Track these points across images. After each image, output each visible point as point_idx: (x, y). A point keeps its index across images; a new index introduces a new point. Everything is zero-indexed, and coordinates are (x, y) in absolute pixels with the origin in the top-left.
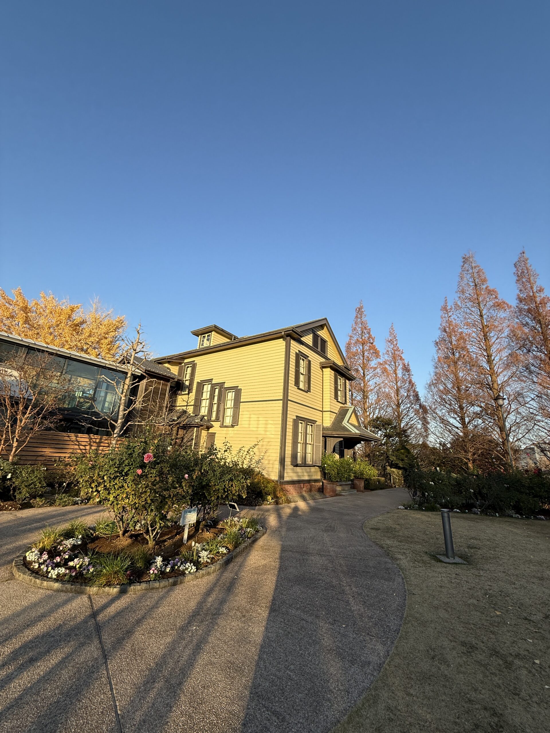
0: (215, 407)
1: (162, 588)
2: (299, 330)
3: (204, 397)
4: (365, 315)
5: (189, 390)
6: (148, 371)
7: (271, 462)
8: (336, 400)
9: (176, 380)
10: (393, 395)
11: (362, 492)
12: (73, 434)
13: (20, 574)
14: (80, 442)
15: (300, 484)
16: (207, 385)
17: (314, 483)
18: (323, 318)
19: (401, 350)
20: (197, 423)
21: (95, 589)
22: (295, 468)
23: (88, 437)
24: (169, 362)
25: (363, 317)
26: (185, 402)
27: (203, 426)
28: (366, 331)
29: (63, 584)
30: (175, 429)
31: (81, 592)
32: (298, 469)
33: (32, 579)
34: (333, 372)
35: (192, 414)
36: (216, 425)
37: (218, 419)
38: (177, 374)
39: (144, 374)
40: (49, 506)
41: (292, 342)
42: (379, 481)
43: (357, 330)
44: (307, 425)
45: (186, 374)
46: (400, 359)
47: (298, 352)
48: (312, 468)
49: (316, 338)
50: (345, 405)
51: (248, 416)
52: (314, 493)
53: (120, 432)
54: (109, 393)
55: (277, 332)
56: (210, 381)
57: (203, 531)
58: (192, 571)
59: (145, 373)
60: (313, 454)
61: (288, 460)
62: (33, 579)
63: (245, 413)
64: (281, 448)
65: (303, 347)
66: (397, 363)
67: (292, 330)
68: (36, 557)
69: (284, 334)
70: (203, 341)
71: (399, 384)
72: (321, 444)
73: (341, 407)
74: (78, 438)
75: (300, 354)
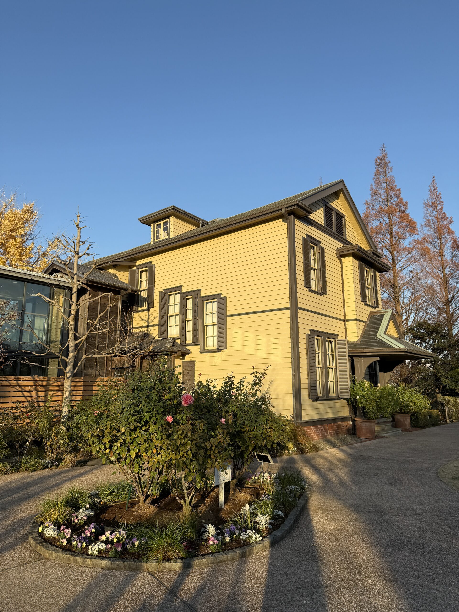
0: (190, 326)
1: (231, 561)
2: (306, 203)
3: (172, 312)
4: (391, 169)
5: (148, 304)
6: (91, 281)
7: (281, 396)
8: (363, 303)
9: (130, 291)
10: (438, 289)
11: (409, 431)
12: (12, 377)
13: (50, 552)
14: (23, 387)
15: (322, 424)
16: (174, 296)
17: (342, 422)
18: (338, 180)
19: (449, 219)
20: (169, 349)
21: (153, 565)
22: (315, 402)
23: (32, 379)
24: (114, 267)
25: (387, 172)
26: (144, 321)
27: (176, 353)
28: (393, 194)
29: (112, 561)
30: (138, 361)
31: (138, 570)
32: (319, 404)
33: (69, 557)
34: (357, 262)
35: (157, 338)
36: (195, 350)
37: (196, 341)
38: (127, 282)
39: (85, 286)
40: (15, 472)
41: (298, 223)
42: (430, 415)
43: (379, 194)
44: (325, 341)
45: (141, 281)
46: (448, 232)
47: (305, 237)
48: (336, 401)
49: (329, 211)
50: (377, 309)
51: (240, 334)
52: (342, 436)
53: (74, 369)
54: (37, 316)
55: (273, 210)
56: (177, 289)
57: (235, 491)
58: (258, 540)
59: (86, 284)
60: (337, 381)
61: (305, 393)
62: (72, 558)
63: (235, 330)
64: (294, 376)
65: (312, 228)
66: (443, 239)
67: (297, 205)
68: (55, 533)
69: (285, 211)
70: (158, 231)
71: (447, 271)
72: (348, 368)
73: (371, 312)
74: (19, 382)
75: (309, 239)
